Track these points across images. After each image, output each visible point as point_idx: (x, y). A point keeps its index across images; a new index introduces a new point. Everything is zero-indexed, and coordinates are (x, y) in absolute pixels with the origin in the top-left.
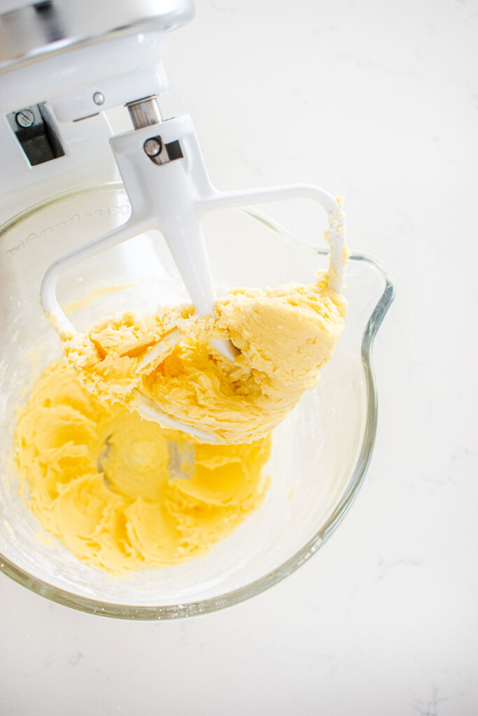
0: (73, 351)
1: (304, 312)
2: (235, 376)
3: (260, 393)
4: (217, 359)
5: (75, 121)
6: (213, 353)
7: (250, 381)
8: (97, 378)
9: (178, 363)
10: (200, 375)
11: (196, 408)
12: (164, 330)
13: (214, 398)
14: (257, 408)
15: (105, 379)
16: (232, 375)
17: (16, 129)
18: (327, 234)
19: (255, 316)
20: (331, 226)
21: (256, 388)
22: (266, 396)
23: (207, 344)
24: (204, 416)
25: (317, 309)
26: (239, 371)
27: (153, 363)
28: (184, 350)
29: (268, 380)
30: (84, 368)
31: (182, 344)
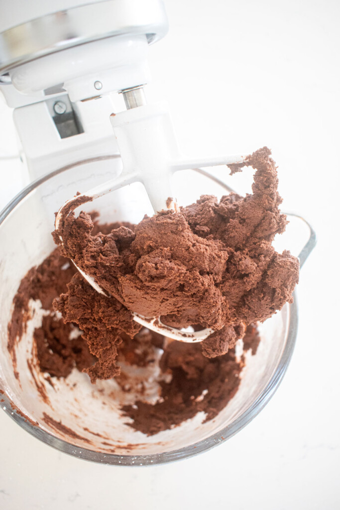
5: (83, 101)
17: (54, 115)
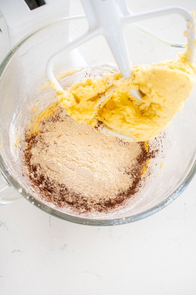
0: (65, 99)
1: (178, 72)
2: (142, 108)
3: (155, 115)
4: (133, 99)
6: (131, 97)
7: (150, 109)
8: (76, 112)
9: (113, 103)
10: (126, 108)
11: (125, 124)
12: (106, 87)
13: (134, 119)
14: (154, 122)
15: (81, 112)
16: (140, 107)
18: (186, 32)
19: (153, 76)
20: (188, 28)
21: (153, 113)
22: (158, 116)
23: (127, 93)
24: (130, 127)
25: (183, 70)
26: (144, 105)
27: (102, 104)
28: (116, 96)
29: (160, 108)
30: (70, 108)
31: (115, 94)
